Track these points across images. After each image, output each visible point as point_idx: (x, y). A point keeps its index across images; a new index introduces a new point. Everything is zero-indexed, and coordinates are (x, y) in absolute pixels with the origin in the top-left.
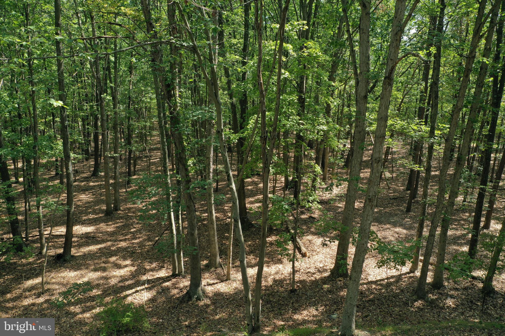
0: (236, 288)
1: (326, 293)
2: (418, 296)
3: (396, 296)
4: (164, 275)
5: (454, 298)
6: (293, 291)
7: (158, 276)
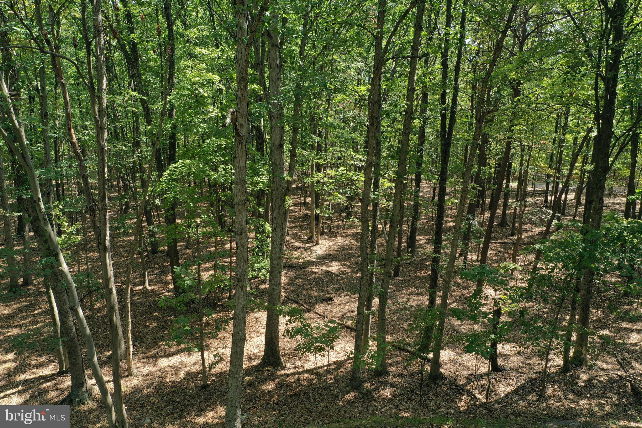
0: (136, 386)
1: (245, 388)
2: (352, 386)
3: (327, 387)
4: (50, 373)
5: (394, 387)
6: (205, 387)
7: (41, 374)
